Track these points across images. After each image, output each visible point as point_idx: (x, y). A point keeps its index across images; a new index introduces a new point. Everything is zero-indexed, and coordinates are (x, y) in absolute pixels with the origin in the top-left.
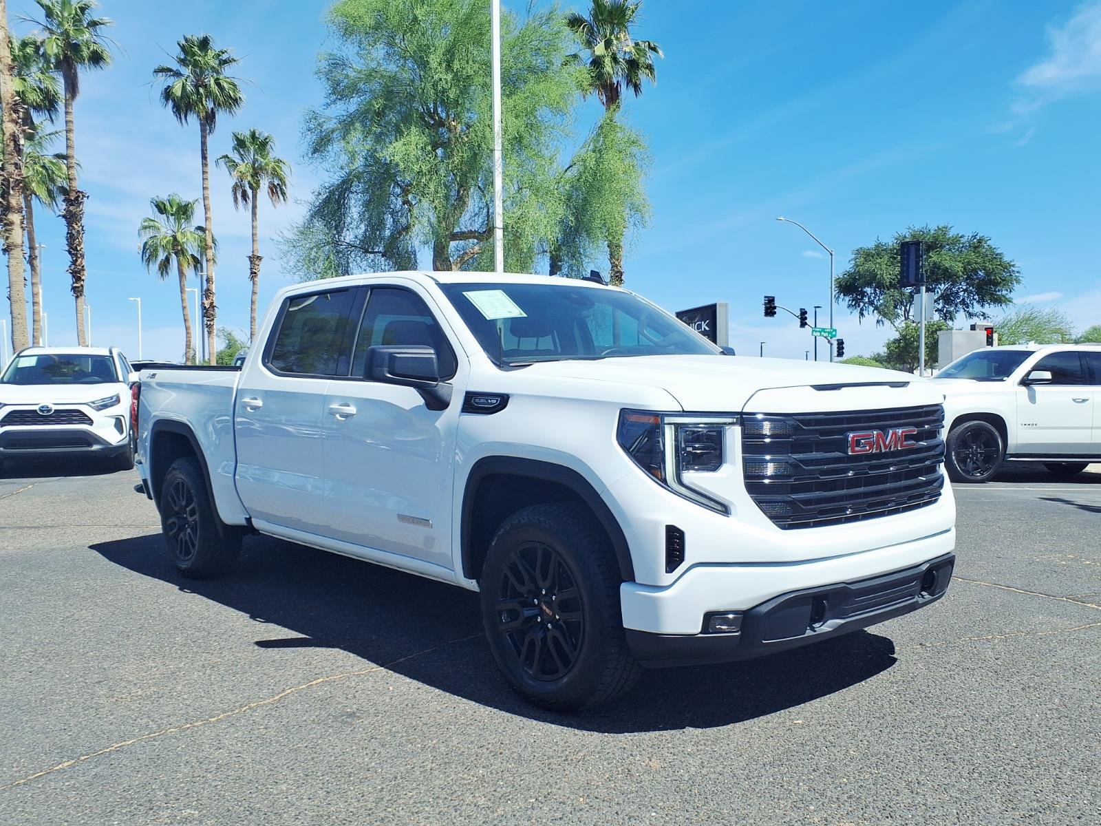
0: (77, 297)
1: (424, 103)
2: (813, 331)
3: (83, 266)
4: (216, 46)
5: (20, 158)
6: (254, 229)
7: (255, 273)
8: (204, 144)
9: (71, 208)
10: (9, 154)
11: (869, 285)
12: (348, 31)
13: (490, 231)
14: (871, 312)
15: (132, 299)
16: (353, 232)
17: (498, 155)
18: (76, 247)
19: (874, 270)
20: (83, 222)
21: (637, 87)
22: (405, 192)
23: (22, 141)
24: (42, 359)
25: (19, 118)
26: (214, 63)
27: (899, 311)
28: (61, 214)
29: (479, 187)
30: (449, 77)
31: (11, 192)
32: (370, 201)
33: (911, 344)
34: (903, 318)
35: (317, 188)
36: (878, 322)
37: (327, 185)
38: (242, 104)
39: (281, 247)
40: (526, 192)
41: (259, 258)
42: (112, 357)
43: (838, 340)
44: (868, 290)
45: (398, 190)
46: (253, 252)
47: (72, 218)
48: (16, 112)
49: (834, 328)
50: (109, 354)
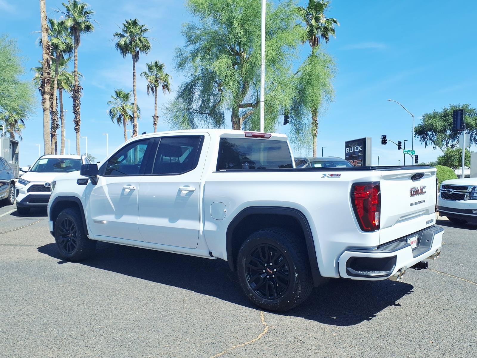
0: (77, 132)
1: (230, 44)
2: (404, 151)
3: (80, 119)
4: (140, 23)
5: (49, 70)
6: (156, 105)
7: (156, 123)
8: (134, 66)
9: (75, 94)
10: (45, 68)
11: (430, 130)
12: (196, 11)
13: (258, 103)
14: (430, 143)
15: (105, 134)
16: (196, 104)
17: (263, 67)
18: (77, 111)
19: (433, 124)
20: (80, 100)
21: (327, 39)
22: (220, 85)
23: (51, 63)
24: (50, 160)
25: (50, 52)
26: (139, 31)
27: (444, 143)
28: (71, 96)
29: (254, 83)
30: (242, 31)
31: (45, 85)
32: (204, 90)
33: (450, 158)
34: (446, 146)
35: (180, 84)
36: (434, 148)
37: (185, 83)
38: (150, 49)
39: (164, 111)
40: (276, 85)
41: (157, 117)
42: (82, 160)
43: (415, 156)
44: (430, 133)
45: (216, 85)
46: (155, 114)
47: (75, 98)
48: (49, 49)
49: (414, 150)
50: (80, 159)
